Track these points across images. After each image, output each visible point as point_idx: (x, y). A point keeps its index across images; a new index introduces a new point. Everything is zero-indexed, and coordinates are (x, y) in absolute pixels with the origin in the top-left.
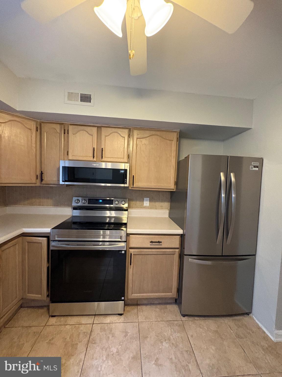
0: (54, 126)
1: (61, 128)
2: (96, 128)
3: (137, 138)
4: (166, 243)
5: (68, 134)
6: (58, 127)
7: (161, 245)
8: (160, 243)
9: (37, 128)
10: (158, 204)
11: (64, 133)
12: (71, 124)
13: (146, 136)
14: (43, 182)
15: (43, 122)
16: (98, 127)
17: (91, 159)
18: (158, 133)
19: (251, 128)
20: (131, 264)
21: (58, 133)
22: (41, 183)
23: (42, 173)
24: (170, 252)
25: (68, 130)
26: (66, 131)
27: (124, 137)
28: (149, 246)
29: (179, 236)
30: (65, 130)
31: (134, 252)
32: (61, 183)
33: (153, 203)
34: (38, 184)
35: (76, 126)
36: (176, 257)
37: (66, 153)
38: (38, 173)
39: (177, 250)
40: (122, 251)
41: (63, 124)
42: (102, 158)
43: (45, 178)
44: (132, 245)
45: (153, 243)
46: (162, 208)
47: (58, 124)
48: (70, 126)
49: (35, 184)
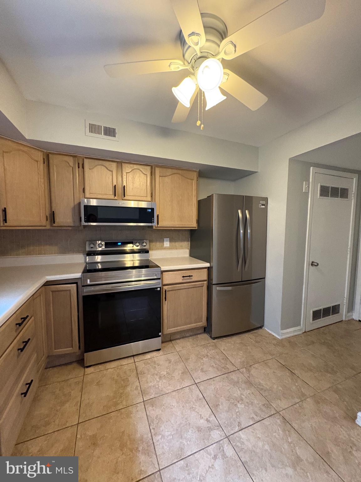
0: (66, 158)
1: (74, 161)
3: (159, 176)
4: (196, 276)
5: (83, 168)
6: (71, 160)
7: (192, 279)
8: (191, 277)
9: (44, 159)
10: (177, 244)
11: (79, 168)
12: (86, 158)
13: (168, 174)
14: (55, 224)
15: (50, 153)
16: (118, 162)
18: (180, 172)
19: (257, 171)
20: (166, 300)
21: (70, 166)
22: (51, 226)
23: (53, 214)
24: (199, 284)
25: (83, 164)
26: (81, 165)
27: (146, 175)
28: (181, 281)
29: (206, 269)
30: (79, 164)
31: (167, 288)
32: (83, 223)
33: (173, 244)
34: (48, 227)
35: (93, 160)
36: (205, 289)
37: (82, 190)
38: (49, 214)
39: (205, 282)
40: (157, 288)
41: (76, 156)
42: (124, 196)
43: (57, 220)
44: (165, 282)
45: (185, 278)
46: (182, 247)
47: (71, 156)
48: (85, 160)
49: (45, 226)
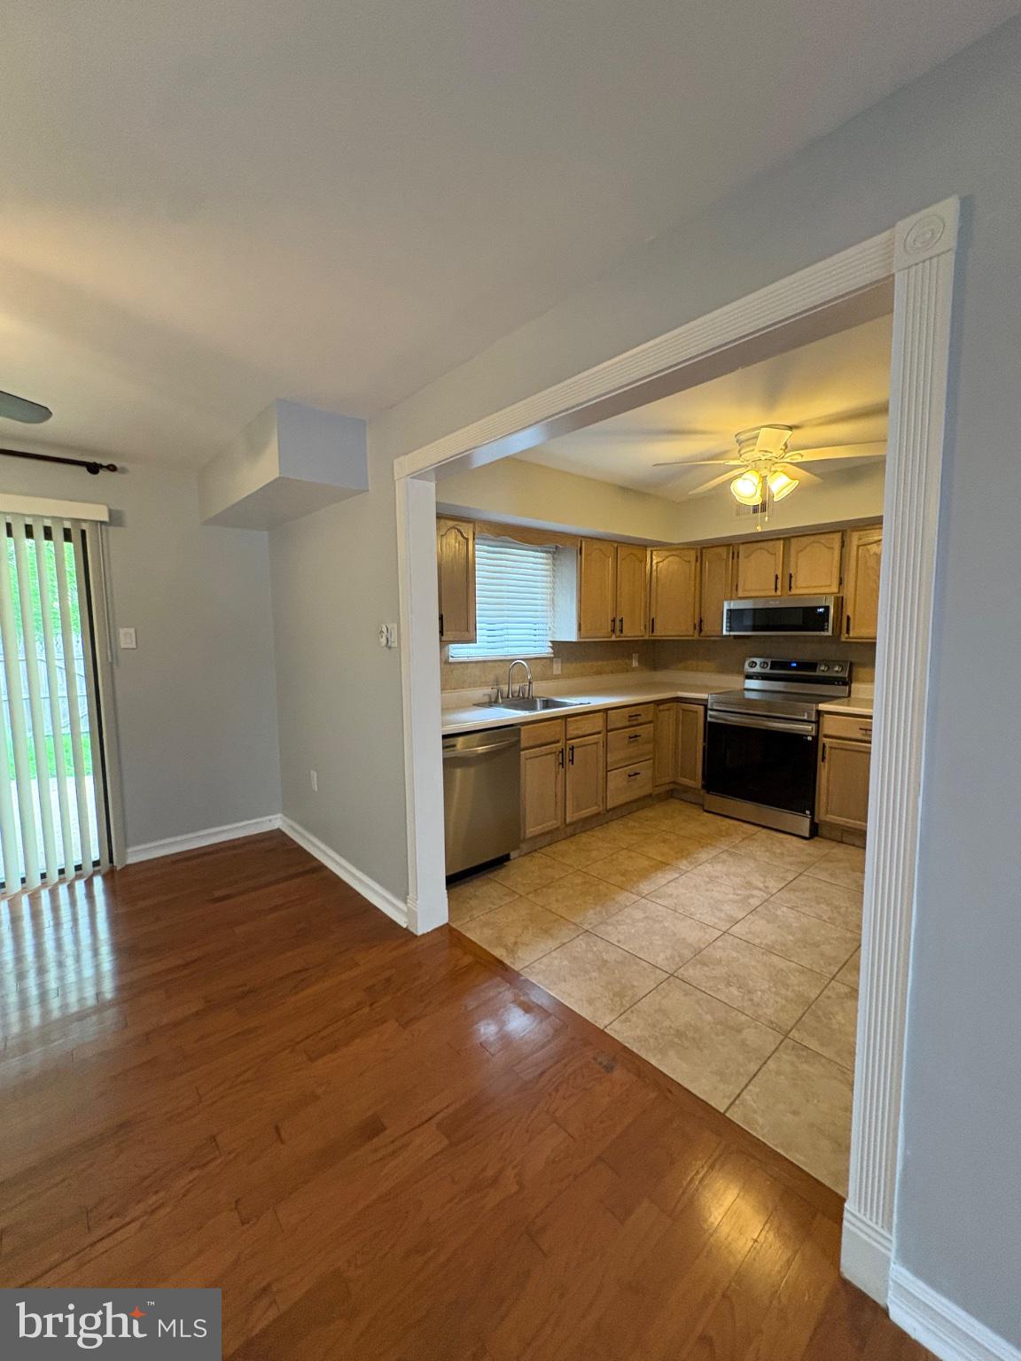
0: (720, 550)
1: (728, 551)
2: (782, 542)
3: (858, 547)
5: (738, 558)
6: (723, 551)
9: (697, 557)
11: (733, 558)
12: (743, 543)
14: (703, 634)
15: (704, 548)
16: (784, 539)
17: (773, 593)
21: (723, 559)
22: (699, 635)
23: (701, 621)
25: (738, 553)
26: (736, 555)
27: (832, 548)
28: (858, 735)
30: (733, 553)
31: (830, 742)
32: (725, 633)
34: (696, 637)
35: (749, 546)
37: (734, 587)
38: (697, 621)
40: (807, 736)
41: (730, 545)
42: (790, 588)
43: (705, 628)
44: (826, 732)
47: (724, 545)
48: (741, 547)
49: (693, 636)
